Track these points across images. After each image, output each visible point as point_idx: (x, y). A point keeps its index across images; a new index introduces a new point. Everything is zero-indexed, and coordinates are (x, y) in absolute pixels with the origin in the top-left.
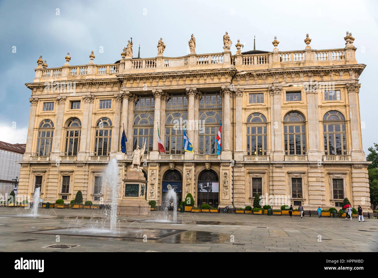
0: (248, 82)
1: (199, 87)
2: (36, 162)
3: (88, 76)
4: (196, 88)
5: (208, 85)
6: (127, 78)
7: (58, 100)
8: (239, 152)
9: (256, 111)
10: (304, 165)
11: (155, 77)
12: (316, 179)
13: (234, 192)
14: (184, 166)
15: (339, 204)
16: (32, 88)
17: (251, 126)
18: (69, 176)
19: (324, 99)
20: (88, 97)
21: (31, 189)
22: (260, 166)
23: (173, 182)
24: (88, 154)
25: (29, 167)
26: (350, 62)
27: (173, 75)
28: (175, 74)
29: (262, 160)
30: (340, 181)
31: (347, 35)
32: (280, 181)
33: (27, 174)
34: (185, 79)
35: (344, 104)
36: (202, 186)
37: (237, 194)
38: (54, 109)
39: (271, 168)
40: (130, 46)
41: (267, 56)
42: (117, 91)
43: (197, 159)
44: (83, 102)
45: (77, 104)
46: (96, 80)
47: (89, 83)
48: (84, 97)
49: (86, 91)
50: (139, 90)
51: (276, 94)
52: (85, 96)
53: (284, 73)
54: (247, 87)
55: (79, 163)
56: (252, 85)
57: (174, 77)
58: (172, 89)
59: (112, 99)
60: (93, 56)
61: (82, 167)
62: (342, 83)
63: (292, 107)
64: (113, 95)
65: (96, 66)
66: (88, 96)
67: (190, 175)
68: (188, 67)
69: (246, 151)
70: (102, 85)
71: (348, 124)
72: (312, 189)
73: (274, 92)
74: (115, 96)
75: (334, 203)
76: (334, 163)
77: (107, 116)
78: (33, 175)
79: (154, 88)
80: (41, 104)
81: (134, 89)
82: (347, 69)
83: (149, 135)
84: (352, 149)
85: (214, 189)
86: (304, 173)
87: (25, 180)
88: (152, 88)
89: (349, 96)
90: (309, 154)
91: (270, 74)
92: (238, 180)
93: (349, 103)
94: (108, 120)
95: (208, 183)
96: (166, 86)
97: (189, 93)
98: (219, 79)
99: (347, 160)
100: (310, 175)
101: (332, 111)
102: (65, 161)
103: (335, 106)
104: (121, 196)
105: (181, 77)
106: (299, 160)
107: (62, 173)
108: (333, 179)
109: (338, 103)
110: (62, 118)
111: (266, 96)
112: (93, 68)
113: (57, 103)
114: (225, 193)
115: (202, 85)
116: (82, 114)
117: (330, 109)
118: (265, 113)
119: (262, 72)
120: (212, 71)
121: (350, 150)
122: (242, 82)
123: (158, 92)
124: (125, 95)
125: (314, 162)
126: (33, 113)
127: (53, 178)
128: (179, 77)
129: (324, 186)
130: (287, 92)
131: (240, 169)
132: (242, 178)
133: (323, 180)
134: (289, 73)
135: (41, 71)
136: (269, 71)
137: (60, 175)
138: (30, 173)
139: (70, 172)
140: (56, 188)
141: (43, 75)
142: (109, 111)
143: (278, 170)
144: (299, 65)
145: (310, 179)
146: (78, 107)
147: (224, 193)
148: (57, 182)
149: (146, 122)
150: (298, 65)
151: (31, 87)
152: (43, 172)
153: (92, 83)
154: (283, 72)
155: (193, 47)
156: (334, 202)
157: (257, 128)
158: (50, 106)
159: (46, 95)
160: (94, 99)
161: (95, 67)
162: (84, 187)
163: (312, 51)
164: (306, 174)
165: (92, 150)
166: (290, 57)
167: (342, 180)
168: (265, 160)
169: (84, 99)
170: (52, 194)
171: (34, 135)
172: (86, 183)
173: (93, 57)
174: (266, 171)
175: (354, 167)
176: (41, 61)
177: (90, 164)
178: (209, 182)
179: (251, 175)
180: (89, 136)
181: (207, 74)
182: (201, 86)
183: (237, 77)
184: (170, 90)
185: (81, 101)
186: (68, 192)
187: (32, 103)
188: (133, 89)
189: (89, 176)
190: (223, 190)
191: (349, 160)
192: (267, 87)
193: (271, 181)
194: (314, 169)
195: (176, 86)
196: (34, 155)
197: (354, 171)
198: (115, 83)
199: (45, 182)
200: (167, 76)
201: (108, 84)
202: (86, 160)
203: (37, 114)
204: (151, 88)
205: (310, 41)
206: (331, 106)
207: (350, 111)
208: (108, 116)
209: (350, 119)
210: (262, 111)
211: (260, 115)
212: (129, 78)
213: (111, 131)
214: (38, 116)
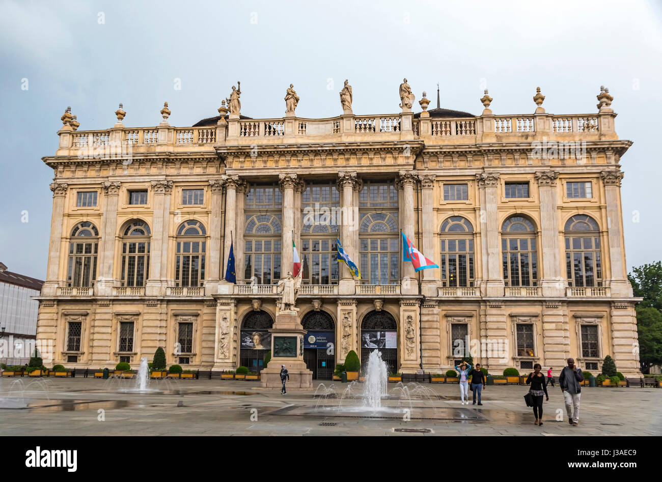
0: (442, 165)
1: (360, 171)
2: (70, 298)
3: (159, 147)
4: (356, 173)
5: (376, 168)
6: (234, 153)
7: (106, 188)
8: (430, 281)
9: (456, 214)
10: (536, 303)
11: (284, 151)
12: (556, 325)
13: (423, 348)
14: (339, 305)
15: (591, 365)
16: (54, 166)
17: (447, 238)
18: (133, 323)
19: (566, 195)
20: (161, 184)
21: (61, 345)
22: (463, 304)
23: (318, 332)
24: (165, 285)
25: (55, 306)
26: (607, 137)
27: (316, 149)
28: (319, 149)
29: (469, 295)
30: (593, 329)
31: (601, 92)
32: (498, 329)
33: (53, 319)
34: (337, 157)
35: (597, 205)
36: (368, 337)
37: (428, 351)
38: (97, 204)
39: (482, 307)
40: (235, 96)
41: (472, 122)
42: (214, 175)
43: (361, 292)
44: (153, 192)
45: (140, 196)
46: (176, 154)
47: (164, 159)
48: (154, 183)
49: (157, 173)
50: (255, 174)
51: (489, 186)
52: (157, 182)
53: (502, 151)
54: (441, 173)
55: (149, 300)
56: (449, 169)
57: (317, 153)
58: (313, 173)
59: (206, 189)
60: (167, 111)
61: (155, 305)
62: (595, 170)
63: (515, 208)
64: (208, 181)
65: (174, 130)
66: (161, 182)
67: (349, 319)
68: (340, 136)
69: (440, 280)
70: (187, 162)
71: (605, 237)
72: (550, 342)
73: (486, 182)
74: (211, 182)
75: (584, 365)
76: (584, 299)
77: (196, 217)
78: (63, 321)
79: (282, 170)
80: (72, 195)
81: (247, 171)
82: (604, 148)
83: (272, 252)
84: (611, 277)
85: (389, 342)
86: (536, 316)
87: (49, 329)
88: (279, 170)
89: (606, 191)
90: (544, 285)
91: (479, 153)
92: (430, 328)
93: (606, 204)
94: (198, 224)
95: (379, 334)
96: (302, 168)
97: (345, 182)
98: (395, 158)
99: (604, 296)
100: (546, 319)
101: (578, 215)
102: (125, 296)
103: (584, 208)
104: (229, 357)
105: (330, 153)
106: (528, 295)
107: (119, 317)
108: (582, 326)
109: (589, 203)
110: (115, 220)
111: (472, 189)
112: (169, 132)
113: (103, 194)
114: (410, 349)
115: (365, 168)
116: (152, 213)
117: (575, 212)
118: (470, 216)
119: (466, 148)
120: (383, 145)
121: (608, 279)
122: (432, 165)
123: (290, 177)
124: (230, 182)
125: (553, 297)
126: (58, 210)
127: (104, 326)
128: (326, 153)
129: (567, 337)
130: (507, 183)
131: (432, 309)
132: (435, 325)
133: (567, 327)
134: (511, 152)
135: (71, 136)
136: (477, 148)
137: (114, 321)
138: (57, 317)
139: (134, 315)
140: (108, 344)
141: (73, 143)
142: (200, 209)
143: (494, 311)
144: (527, 138)
145: (546, 326)
146: (144, 201)
147: (408, 350)
148: (111, 333)
149: (268, 230)
150: (524, 138)
151: (54, 163)
152: (82, 315)
153: (168, 160)
154: (500, 150)
155: (349, 102)
156: (583, 361)
157: (457, 242)
158: (90, 197)
159: (82, 178)
160: (171, 188)
161: (171, 132)
162: (160, 340)
163: (547, 116)
164: (540, 318)
165: (171, 278)
166: (510, 125)
167: (596, 326)
168: (473, 294)
169: (153, 187)
170: (102, 353)
171: (63, 250)
172: (163, 334)
173: (167, 113)
174: (473, 312)
175: (614, 306)
176: (69, 118)
177: (169, 302)
178: (381, 332)
179: (450, 319)
180: (165, 253)
181: (374, 149)
182: (365, 170)
183: (424, 156)
184: (310, 174)
185: (149, 191)
186: (130, 349)
187: (56, 192)
188: (244, 171)
189: (168, 321)
190: (405, 345)
191: (608, 296)
192: (474, 174)
193: (483, 329)
194: (553, 310)
195: (322, 169)
196: (63, 285)
197: (615, 312)
198: (209, 160)
199: (87, 332)
200: (305, 151)
201: (198, 162)
202: (163, 293)
203: (66, 212)
204: (277, 170)
205: (543, 99)
206: (577, 208)
207: (608, 216)
208: (198, 217)
209: (608, 229)
210: (466, 214)
211: (463, 220)
212: (238, 153)
213: (204, 244)
214: (69, 215)
